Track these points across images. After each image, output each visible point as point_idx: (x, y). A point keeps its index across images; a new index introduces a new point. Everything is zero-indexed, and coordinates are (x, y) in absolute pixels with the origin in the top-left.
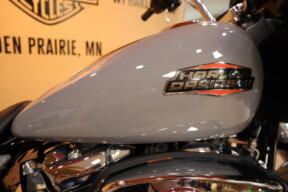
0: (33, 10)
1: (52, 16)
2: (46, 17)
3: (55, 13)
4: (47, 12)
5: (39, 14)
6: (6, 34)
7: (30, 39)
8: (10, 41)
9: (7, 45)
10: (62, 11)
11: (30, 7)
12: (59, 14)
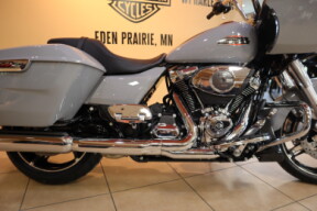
6: (109, 30)
7: (123, 33)
8: (110, 35)
9: (108, 38)
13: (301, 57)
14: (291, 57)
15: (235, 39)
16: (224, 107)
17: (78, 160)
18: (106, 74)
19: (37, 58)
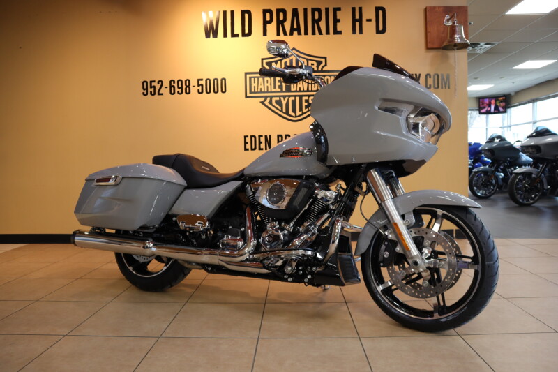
0: (282, 111)
1: (298, 113)
2: (293, 114)
3: (301, 109)
4: (294, 111)
5: (287, 113)
6: (260, 134)
7: (278, 136)
8: (263, 139)
9: (260, 143)
10: (306, 107)
11: (280, 108)
12: (304, 110)
18: (186, 188)
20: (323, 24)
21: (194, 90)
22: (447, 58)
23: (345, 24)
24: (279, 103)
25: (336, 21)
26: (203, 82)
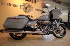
3: (28, 12)
5: (26, 12)
13: (56, 20)
14: (55, 20)
15: (47, 17)
16: (46, 26)
17: (23, 35)
18: (29, 21)
19: (21, 18)
20: (31, 1)
21: (12, 6)
22: (43, 9)
23: (34, 2)
24: (25, 10)
25: (33, 1)
26: (14, 5)
